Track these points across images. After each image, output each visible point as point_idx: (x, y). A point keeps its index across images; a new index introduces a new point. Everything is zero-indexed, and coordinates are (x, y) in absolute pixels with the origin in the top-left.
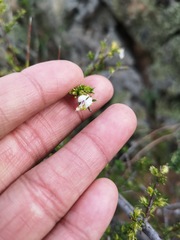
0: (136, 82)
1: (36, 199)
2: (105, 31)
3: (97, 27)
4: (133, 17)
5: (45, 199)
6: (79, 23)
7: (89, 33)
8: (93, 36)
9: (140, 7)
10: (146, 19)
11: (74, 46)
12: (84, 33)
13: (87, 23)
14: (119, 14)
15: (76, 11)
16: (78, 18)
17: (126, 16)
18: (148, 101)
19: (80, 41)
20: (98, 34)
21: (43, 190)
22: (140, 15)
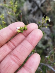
0: (48, 31)
1: (12, 59)
2: (39, 16)
3: (37, 15)
4: (48, 12)
5: (15, 59)
6: (32, 14)
7: (35, 16)
8: (36, 17)
9: (50, 9)
10: (52, 13)
11: (30, 20)
12: (33, 16)
13: (34, 14)
14: (44, 11)
15: (31, 10)
16: (32, 12)
17: (46, 12)
18: (52, 37)
19: (32, 19)
20: (37, 17)
21: (14, 56)
22: (50, 12)
